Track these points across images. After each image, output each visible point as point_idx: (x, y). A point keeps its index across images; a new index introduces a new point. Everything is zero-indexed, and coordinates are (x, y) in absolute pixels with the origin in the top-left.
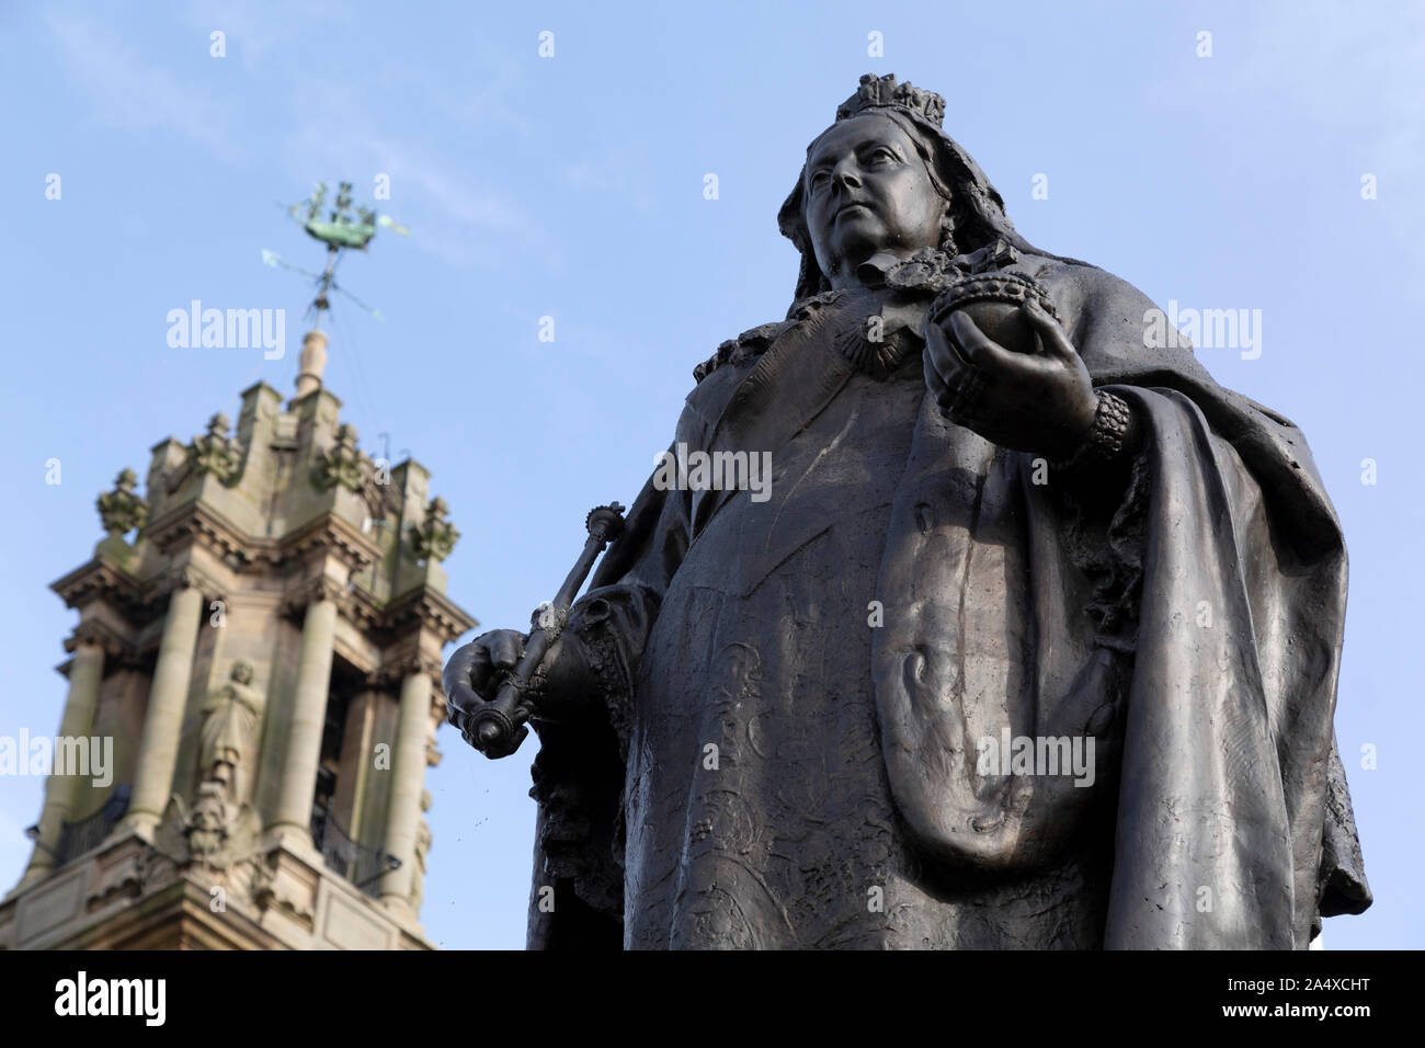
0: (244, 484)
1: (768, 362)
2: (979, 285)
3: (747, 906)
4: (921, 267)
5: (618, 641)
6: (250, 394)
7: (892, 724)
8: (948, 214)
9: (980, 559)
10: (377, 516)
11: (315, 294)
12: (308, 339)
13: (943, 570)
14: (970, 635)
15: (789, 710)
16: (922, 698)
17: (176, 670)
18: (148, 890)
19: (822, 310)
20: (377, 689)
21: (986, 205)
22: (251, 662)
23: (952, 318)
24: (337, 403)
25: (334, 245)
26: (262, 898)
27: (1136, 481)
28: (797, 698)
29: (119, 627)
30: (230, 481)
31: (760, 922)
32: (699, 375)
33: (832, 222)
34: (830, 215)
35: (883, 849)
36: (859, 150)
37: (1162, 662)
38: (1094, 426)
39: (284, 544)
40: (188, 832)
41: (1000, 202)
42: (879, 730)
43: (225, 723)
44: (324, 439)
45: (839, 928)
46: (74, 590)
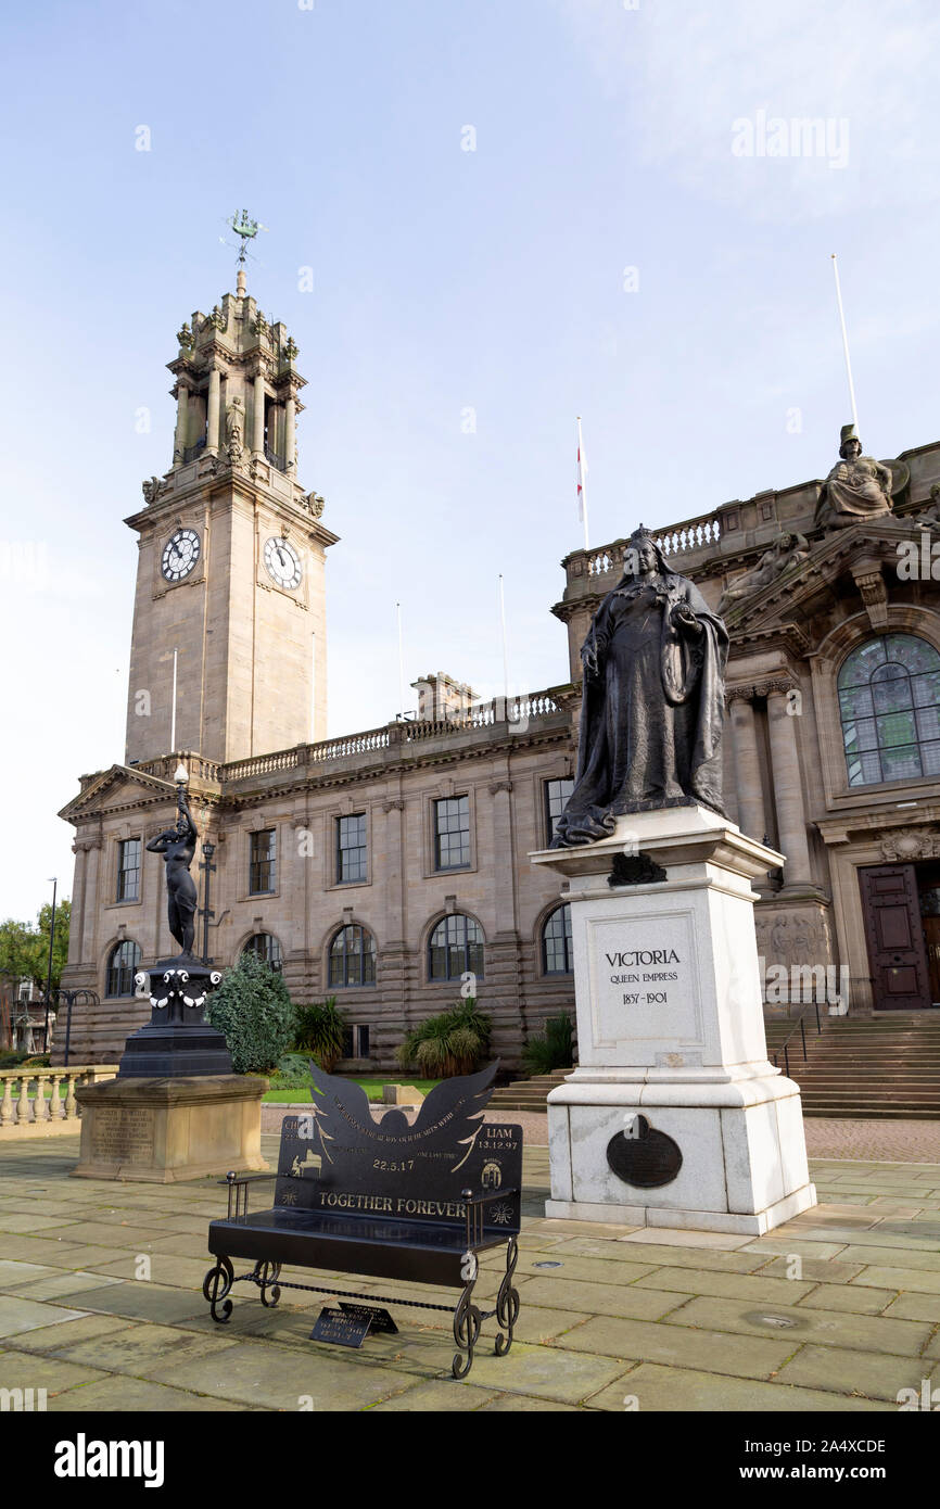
0: (228, 332)
6: (225, 297)
9: (676, 649)
10: (271, 343)
11: (239, 255)
12: (239, 273)
13: (670, 651)
17: (215, 398)
18: (218, 473)
20: (277, 404)
22: (239, 397)
24: (255, 302)
25: (244, 236)
26: (253, 476)
29: (191, 381)
30: (223, 331)
36: (643, 551)
39: (245, 354)
40: (229, 455)
43: (234, 418)
44: (253, 316)
45: (657, 711)
46: (175, 367)
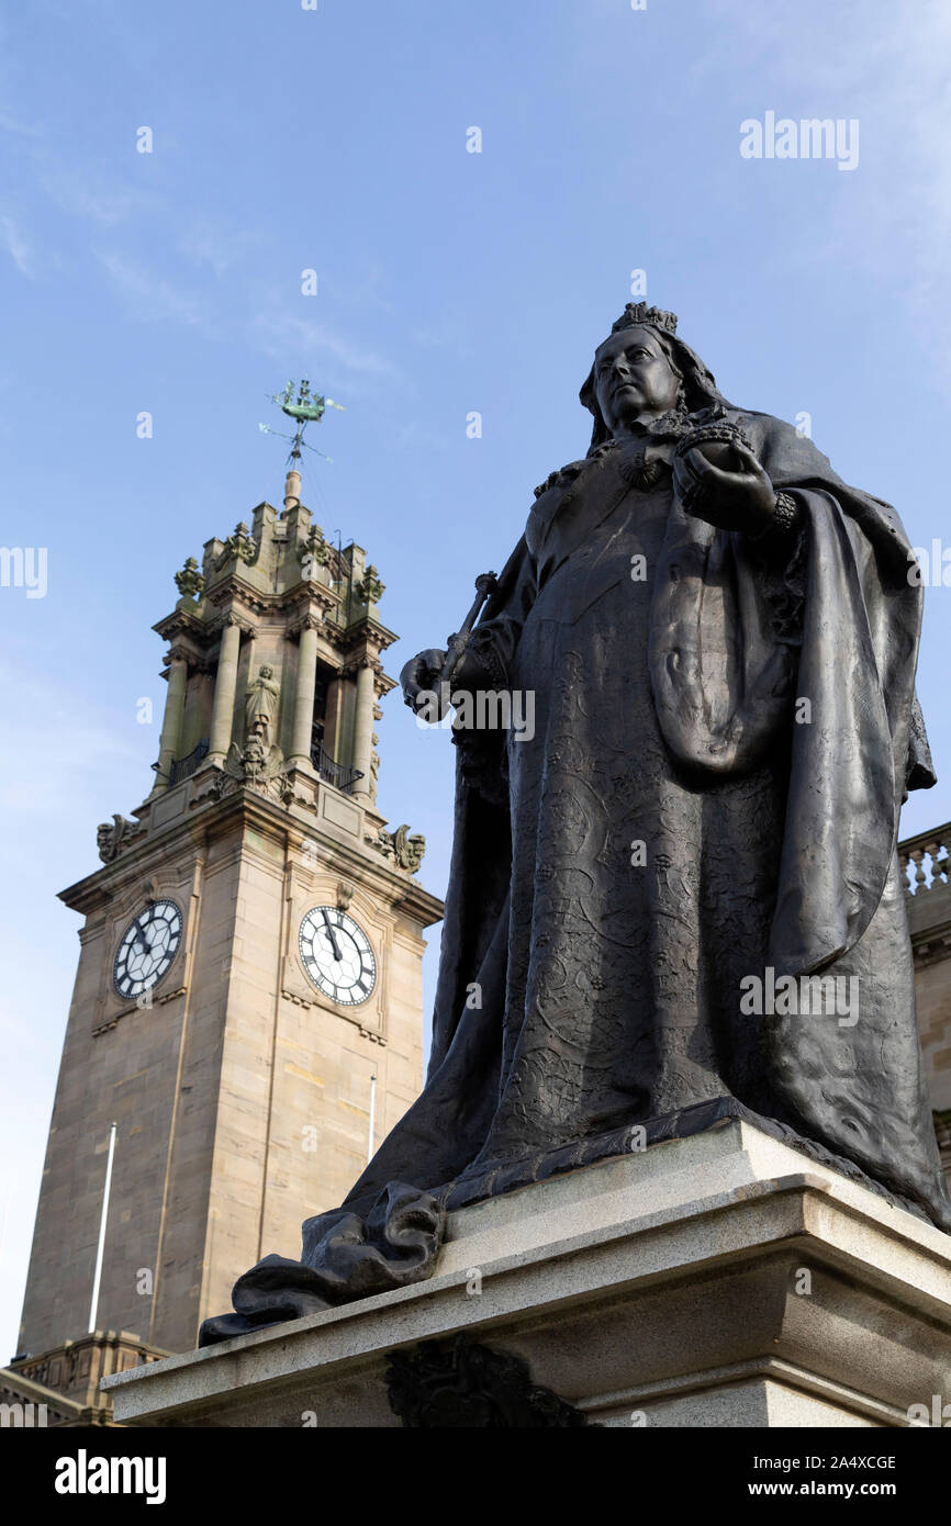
0: (259, 563)
1: (578, 484)
2: (705, 432)
3: (582, 800)
4: (668, 422)
5: (499, 653)
6: (258, 510)
7: (661, 693)
8: (681, 388)
9: (709, 596)
10: (337, 578)
11: (292, 449)
12: (289, 476)
13: (688, 604)
14: (704, 641)
15: (600, 688)
16: (678, 678)
17: (229, 672)
18: (223, 797)
19: (610, 451)
20: (343, 678)
21: (704, 381)
22: (271, 666)
23: (689, 453)
24: (309, 513)
25: (301, 418)
26: (287, 798)
27: (800, 546)
28: (605, 681)
29: (194, 649)
30: (251, 562)
31: (590, 810)
32: (537, 494)
33: (613, 396)
34: (611, 391)
35: (658, 765)
36: (627, 351)
37: (817, 651)
38: (775, 513)
39: (284, 597)
40: (243, 763)
41: (712, 379)
42: (654, 698)
43: (259, 701)
44: (303, 535)
45: (635, 811)
46: (167, 629)
